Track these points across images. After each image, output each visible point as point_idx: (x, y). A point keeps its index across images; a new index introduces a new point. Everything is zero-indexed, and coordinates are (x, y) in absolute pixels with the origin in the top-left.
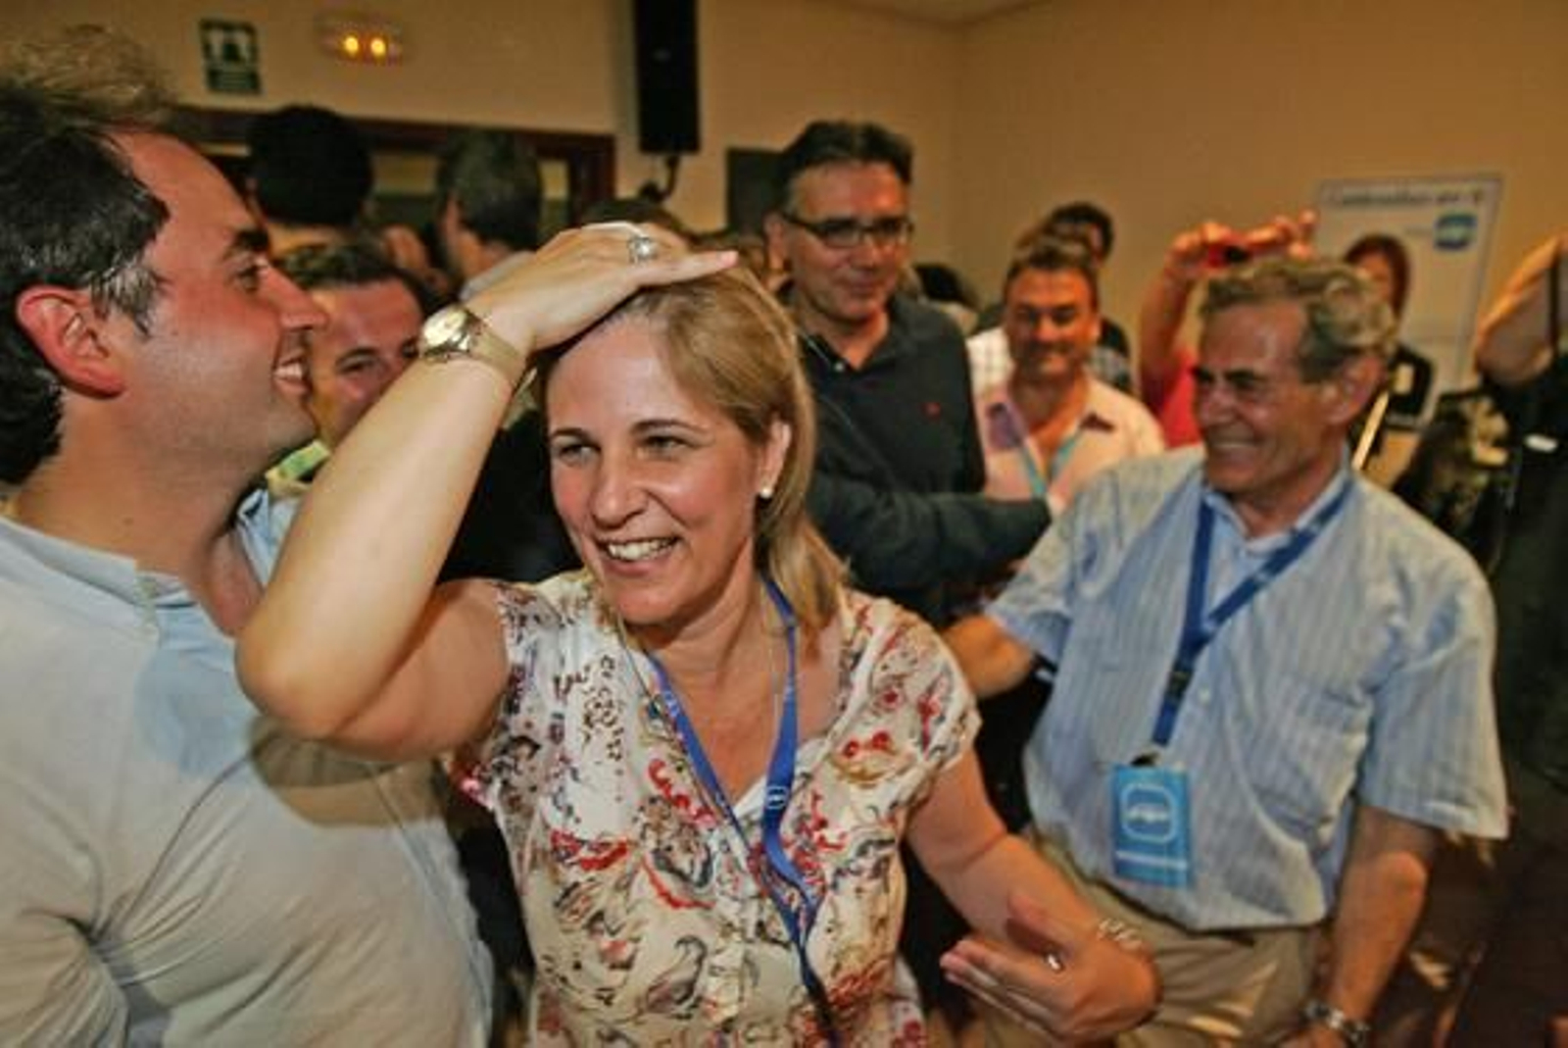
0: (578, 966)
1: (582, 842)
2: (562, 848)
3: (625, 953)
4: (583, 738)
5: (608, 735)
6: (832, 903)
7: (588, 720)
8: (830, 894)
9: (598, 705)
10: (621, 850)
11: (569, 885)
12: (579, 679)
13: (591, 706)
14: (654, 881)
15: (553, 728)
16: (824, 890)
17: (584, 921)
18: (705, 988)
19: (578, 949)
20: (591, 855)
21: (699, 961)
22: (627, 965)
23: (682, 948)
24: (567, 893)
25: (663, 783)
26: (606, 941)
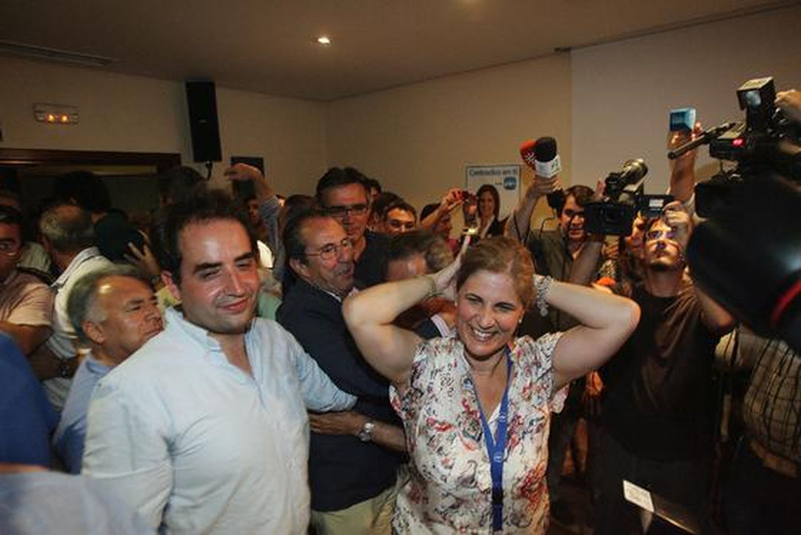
0: (434, 467)
1: (436, 422)
2: (431, 423)
3: (450, 463)
4: (439, 389)
5: (448, 388)
6: (522, 444)
7: (442, 384)
8: (522, 441)
9: (446, 379)
10: (450, 426)
11: (431, 437)
12: (440, 370)
13: (443, 379)
14: (461, 440)
15: (429, 387)
16: (520, 439)
17: (436, 450)
18: (477, 478)
19: (434, 461)
20: (439, 426)
21: (475, 468)
22: (451, 467)
23: (470, 464)
24: (431, 439)
25: (467, 407)
26: (444, 458)
